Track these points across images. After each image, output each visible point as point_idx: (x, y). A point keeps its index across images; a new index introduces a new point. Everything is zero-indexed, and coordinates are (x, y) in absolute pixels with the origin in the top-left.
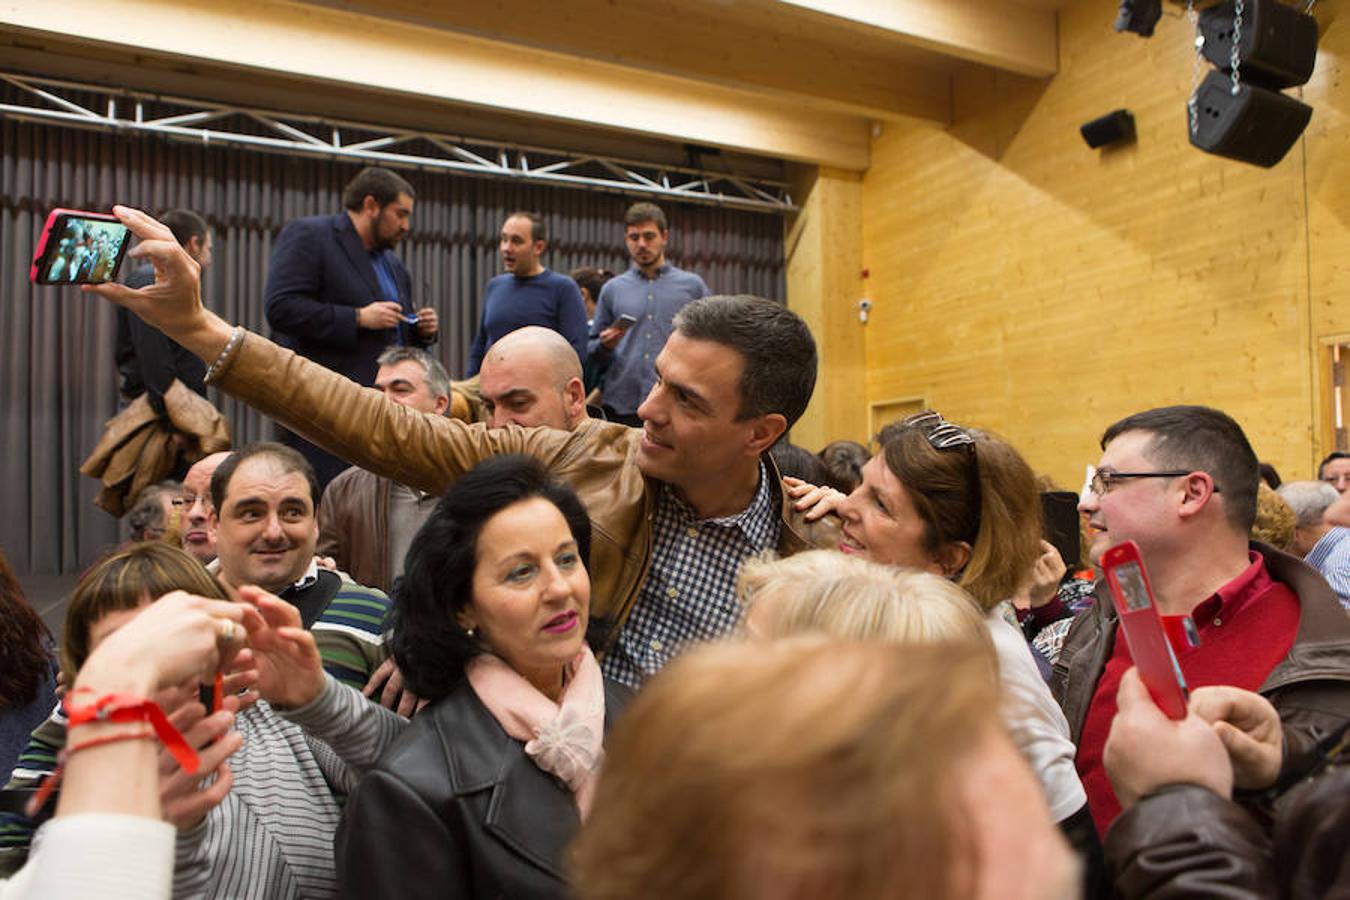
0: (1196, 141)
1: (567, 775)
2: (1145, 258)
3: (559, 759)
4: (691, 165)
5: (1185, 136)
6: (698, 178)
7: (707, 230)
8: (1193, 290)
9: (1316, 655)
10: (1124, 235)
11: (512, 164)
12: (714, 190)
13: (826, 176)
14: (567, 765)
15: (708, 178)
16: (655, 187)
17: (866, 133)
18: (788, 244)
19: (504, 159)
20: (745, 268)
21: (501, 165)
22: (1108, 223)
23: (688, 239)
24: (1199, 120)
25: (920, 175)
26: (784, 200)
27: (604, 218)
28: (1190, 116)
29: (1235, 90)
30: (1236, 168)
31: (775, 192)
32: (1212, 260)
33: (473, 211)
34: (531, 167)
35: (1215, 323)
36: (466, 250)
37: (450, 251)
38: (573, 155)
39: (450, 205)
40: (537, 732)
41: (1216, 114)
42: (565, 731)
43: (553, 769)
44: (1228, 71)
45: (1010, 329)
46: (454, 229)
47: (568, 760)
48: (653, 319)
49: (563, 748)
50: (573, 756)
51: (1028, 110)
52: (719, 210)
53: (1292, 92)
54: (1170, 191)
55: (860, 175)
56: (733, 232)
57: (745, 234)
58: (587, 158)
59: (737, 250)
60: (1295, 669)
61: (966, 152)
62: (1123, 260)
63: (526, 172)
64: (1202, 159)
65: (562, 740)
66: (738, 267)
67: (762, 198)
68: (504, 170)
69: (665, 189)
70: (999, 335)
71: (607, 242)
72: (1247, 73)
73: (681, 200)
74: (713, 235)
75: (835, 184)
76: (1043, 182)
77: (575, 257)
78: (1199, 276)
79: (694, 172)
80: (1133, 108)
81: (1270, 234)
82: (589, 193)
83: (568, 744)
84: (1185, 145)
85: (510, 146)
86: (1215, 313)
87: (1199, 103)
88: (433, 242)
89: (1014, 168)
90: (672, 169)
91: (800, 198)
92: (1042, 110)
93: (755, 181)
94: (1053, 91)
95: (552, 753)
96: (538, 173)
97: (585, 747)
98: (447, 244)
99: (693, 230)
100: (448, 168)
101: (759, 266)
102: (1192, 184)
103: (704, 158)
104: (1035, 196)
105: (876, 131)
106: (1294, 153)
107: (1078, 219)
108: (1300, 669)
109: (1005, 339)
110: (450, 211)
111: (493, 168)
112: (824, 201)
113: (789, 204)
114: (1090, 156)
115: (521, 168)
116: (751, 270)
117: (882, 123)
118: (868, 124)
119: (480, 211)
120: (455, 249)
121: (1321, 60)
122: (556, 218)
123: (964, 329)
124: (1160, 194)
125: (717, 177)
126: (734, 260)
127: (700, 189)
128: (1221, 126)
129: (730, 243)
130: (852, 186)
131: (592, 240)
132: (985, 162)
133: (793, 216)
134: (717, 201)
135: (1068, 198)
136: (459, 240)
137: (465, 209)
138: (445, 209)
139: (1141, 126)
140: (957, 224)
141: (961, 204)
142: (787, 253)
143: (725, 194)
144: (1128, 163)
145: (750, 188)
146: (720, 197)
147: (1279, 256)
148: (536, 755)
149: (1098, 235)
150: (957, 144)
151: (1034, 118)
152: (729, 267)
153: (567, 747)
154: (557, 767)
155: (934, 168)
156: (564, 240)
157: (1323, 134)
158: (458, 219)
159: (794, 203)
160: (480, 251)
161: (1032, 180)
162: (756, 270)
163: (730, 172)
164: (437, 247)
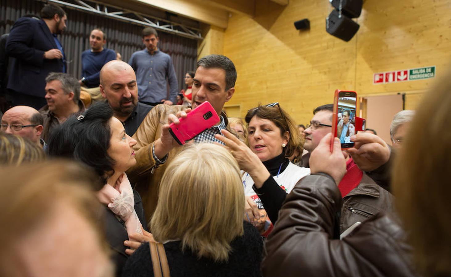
0: (328, 30)
1: (124, 215)
2: (310, 66)
3: (122, 209)
4: (167, 19)
5: (325, 30)
6: (169, 24)
7: (171, 42)
8: (324, 77)
9: (366, 187)
10: (305, 58)
11: (102, 9)
12: (175, 28)
13: (213, 29)
14: (125, 211)
15: (173, 24)
16: (154, 25)
17: (227, 16)
18: (199, 50)
19: (98, 8)
20: (184, 56)
21: (97, 9)
22: (300, 54)
23: (164, 44)
24: (329, 24)
25: (244, 32)
26: (198, 35)
27: (135, 34)
28: (327, 23)
29: (340, 16)
30: (338, 41)
31: (196, 32)
32: (329, 68)
34: (109, 12)
35: (329, 88)
36: (82, 39)
38: (125, 10)
39: (76, 22)
40: (113, 200)
41: (334, 23)
42: (124, 199)
43: (119, 213)
44: (338, 10)
45: (269, 84)
46: (77, 31)
47: (125, 209)
48: (152, 70)
49: (124, 205)
50: (127, 207)
51: (278, 15)
52: (176, 35)
53: (355, 20)
54: (318, 46)
55: (224, 30)
56: (180, 44)
57: (184, 45)
58: (130, 11)
59: (181, 51)
60: (359, 190)
61: (259, 26)
62: (304, 66)
63: (106, 13)
64: (329, 37)
65: (123, 202)
66: (181, 56)
67: (191, 33)
68: (98, 11)
69: (158, 26)
70: (265, 87)
71: (135, 42)
72: (344, 12)
73: (162, 31)
74: (173, 44)
75: (216, 32)
76: (282, 39)
77: (123, 47)
78: (325, 73)
79: (168, 22)
80: (310, 19)
81: (346, 62)
82: (129, 24)
83: (125, 203)
84: (325, 32)
85: (101, 3)
86: (329, 85)
87: (330, 19)
88: (68, 35)
89: (273, 33)
90: (160, 19)
91: (204, 35)
92: (283, 15)
93: (188, 27)
94: (286, 10)
95: (119, 207)
96: (111, 14)
97: (130, 204)
98: (74, 36)
99: (166, 42)
100: (76, 8)
101: (189, 57)
102: (325, 45)
103: (172, 17)
104: (279, 43)
105: (230, 16)
106: (354, 39)
107: (292, 52)
108: (361, 191)
109: (267, 88)
110: (76, 25)
111: (94, 10)
112: (212, 37)
113: (200, 37)
114: (296, 32)
115: (104, 11)
116: (186, 58)
117: (232, 13)
118: (228, 13)
119: (88, 26)
120: (77, 38)
121: (363, 12)
122: (117, 32)
123: (254, 84)
124: (316, 47)
125: (176, 24)
126: (180, 53)
127: (170, 28)
128: (335, 27)
129: (179, 48)
130: (221, 34)
131: (130, 41)
132: (264, 30)
133: (201, 41)
134: (175, 33)
135: (289, 45)
136: (79, 35)
137: (82, 24)
138: (74, 23)
139: (312, 25)
140: (254, 50)
141: (256, 43)
142: (198, 53)
143: (179, 30)
144: (307, 36)
145: (187, 30)
146: (177, 31)
147: (348, 69)
148: (113, 208)
149: (298, 57)
150: (256, 23)
151: (280, 18)
152: (178, 56)
153: (125, 204)
154: (121, 212)
155: (248, 30)
156: (120, 40)
157: (362, 34)
158: (79, 28)
159: (202, 36)
161: (278, 38)
162: (187, 58)
163: (180, 23)
164: (70, 37)
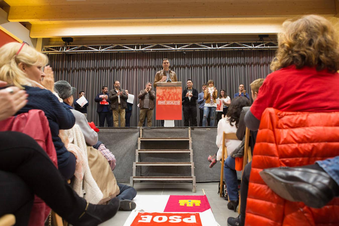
4: (261, 40)
6: (263, 43)
7: (267, 56)
11: (214, 46)
12: (266, 45)
15: (265, 43)
16: (250, 47)
19: (212, 46)
23: (261, 59)
33: (207, 59)
34: (219, 47)
36: (205, 68)
37: (202, 68)
39: (201, 58)
46: (202, 63)
58: (233, 43)
63: (217, 48)
68: (212, 48)
69: (253, 47)
71: (239, 62)
73: (258, 49)
74: (269, 57)
79: (262, 42)
85: (214, 43)
90: (255, 42)
100: (200, 50)
103: (264, 38)
111: (210, 48)
120: (203, 67)
125: (267, 42)
127: (263, 46)
134: (267, 48)
137: (205, 58)
143: (270, 46)
158: (203, 61)
160: (208, 68)
163: (272, 41)
